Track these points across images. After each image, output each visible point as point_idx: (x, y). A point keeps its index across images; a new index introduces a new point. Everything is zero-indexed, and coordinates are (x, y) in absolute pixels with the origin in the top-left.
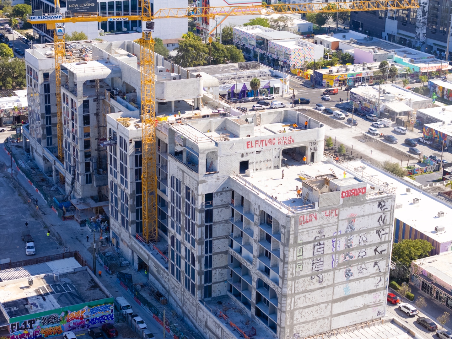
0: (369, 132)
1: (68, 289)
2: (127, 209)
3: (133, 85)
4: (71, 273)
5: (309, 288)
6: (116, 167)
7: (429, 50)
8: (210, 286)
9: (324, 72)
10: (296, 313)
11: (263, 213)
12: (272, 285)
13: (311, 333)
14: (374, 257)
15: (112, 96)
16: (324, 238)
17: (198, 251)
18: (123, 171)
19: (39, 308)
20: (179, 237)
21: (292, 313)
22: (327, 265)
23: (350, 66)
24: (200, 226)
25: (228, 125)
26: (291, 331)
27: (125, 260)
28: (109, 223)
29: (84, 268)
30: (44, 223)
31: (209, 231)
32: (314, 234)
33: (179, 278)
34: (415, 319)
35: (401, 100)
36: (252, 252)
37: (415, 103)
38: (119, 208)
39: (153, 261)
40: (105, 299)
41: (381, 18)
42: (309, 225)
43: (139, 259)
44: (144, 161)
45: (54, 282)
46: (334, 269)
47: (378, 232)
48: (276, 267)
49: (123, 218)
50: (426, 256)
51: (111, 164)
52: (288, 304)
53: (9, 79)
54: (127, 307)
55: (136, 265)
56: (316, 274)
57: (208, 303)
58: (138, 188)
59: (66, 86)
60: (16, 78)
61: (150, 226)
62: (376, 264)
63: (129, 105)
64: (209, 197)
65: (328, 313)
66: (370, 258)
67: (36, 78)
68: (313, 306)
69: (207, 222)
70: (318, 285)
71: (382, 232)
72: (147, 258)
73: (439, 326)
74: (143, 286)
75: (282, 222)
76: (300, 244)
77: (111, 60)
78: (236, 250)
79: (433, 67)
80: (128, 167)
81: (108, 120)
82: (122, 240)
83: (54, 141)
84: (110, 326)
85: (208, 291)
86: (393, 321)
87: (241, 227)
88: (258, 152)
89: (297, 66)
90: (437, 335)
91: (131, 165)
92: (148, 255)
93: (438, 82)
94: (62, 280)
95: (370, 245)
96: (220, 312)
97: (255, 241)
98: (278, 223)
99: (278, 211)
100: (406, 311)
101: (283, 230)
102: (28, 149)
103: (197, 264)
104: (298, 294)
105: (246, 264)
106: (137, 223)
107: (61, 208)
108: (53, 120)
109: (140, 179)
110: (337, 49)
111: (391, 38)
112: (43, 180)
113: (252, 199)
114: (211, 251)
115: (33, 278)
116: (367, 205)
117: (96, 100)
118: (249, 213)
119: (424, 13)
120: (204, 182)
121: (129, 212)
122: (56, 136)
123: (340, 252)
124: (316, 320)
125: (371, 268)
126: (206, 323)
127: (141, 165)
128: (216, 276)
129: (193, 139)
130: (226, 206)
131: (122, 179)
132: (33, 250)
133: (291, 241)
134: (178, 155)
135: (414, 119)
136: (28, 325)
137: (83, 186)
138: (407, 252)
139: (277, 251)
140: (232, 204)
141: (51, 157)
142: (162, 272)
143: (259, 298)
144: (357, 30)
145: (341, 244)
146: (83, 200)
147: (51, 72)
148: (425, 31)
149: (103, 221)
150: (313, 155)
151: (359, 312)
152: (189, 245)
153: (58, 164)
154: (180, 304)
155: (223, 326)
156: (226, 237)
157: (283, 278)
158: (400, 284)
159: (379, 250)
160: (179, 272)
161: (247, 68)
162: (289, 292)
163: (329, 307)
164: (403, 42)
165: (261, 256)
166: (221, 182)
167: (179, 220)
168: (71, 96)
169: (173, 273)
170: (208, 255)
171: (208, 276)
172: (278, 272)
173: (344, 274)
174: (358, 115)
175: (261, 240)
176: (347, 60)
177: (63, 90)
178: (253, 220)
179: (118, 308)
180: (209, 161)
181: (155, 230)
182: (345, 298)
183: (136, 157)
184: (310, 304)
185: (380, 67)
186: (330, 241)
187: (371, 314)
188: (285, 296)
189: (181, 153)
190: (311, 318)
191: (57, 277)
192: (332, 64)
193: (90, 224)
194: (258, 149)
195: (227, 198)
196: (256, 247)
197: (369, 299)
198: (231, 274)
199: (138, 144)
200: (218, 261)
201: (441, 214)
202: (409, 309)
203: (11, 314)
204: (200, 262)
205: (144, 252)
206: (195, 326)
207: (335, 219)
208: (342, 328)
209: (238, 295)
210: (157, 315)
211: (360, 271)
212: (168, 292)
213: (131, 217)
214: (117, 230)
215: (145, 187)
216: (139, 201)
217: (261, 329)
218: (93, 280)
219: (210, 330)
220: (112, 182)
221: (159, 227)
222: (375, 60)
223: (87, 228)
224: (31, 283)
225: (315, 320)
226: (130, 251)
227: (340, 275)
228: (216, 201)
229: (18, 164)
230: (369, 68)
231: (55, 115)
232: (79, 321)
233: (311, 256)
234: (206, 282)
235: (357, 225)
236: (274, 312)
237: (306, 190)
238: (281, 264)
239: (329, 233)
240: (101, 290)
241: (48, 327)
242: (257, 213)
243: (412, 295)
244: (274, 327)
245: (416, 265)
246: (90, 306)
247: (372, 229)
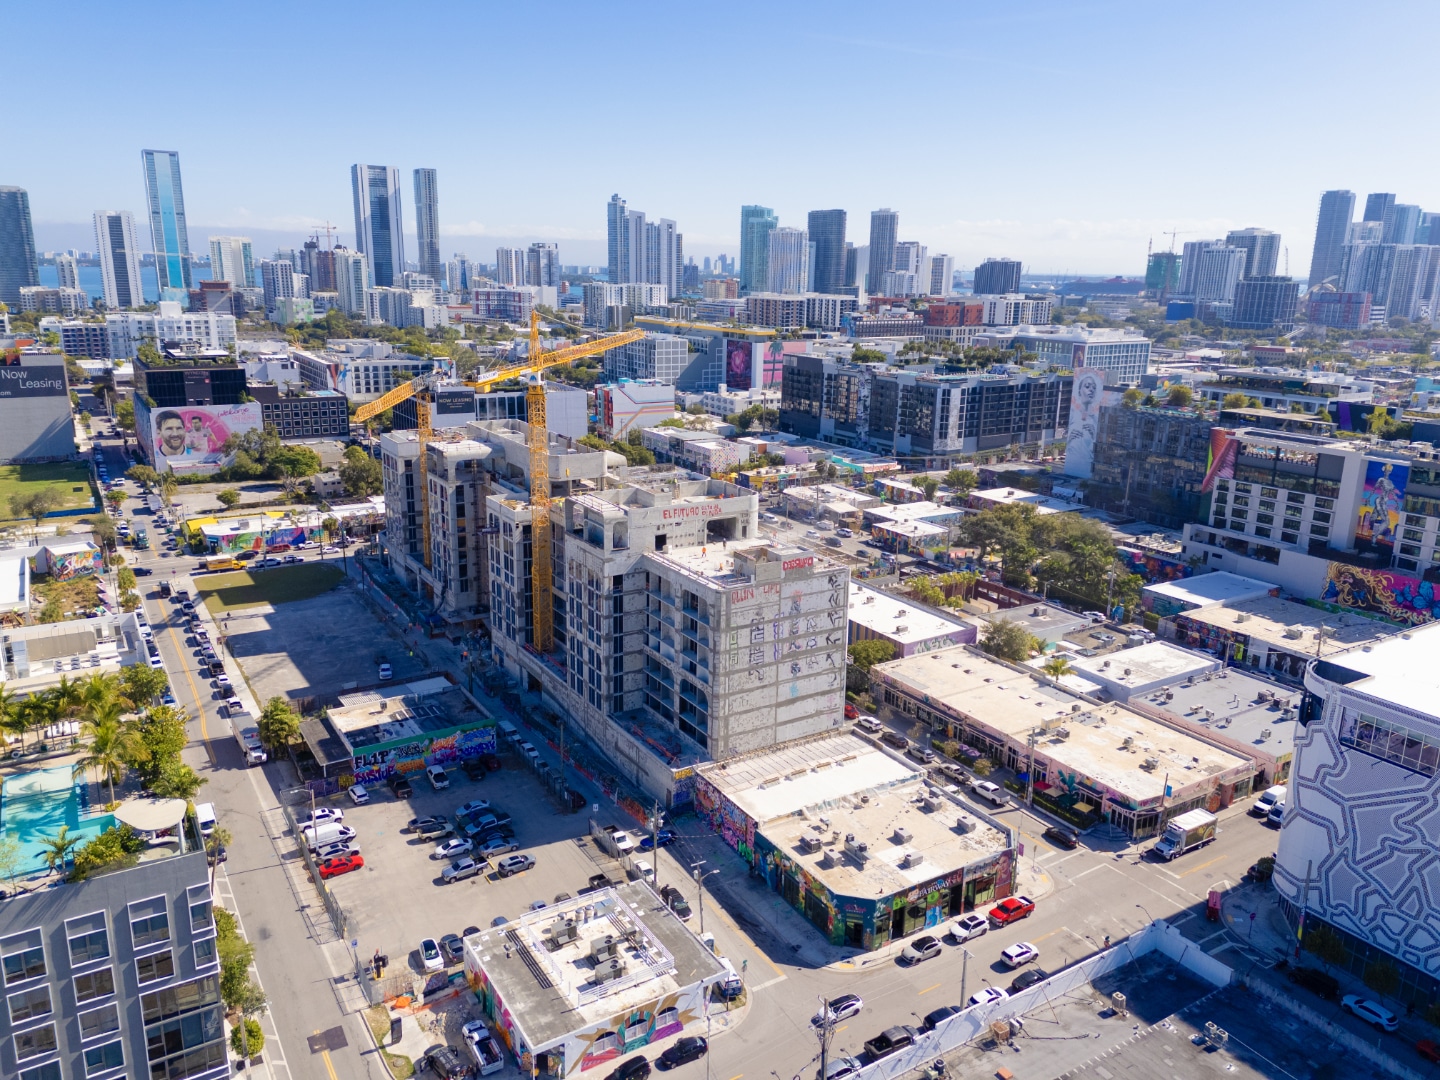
0: (807, 536)
1: (434, 712)
2: (514, 613)
3: (519, 465)
4: (437, 694)
5: (747, 687)
6: (498, 562)
7: (874, 449)
8: (621, 697)
9: (751, 473)
10: (732, 719)
11: (686, 593)
12: (699, 684)
13: (751, 747)
14: (826, 648)
15: (494, 479)
16: (763, 621)
17: (604, 650)
18: (508, 564)
19: (394, 735)
20: (580, 637)
21: (726, 719)
22: (769, 657)
23: (782, 469)
24: (607, 617)
25: (639, 497)
26: (726, 745)
27: (511, 679)
28: (490, 637)
29: (456, 687)
30: (405, 643)
31: (618, 625)
32: (751, 616)
33: (580, 691)
34: (880, 734)
35: (844, 500)
36: (673, 646)
37: (861, 503)
38: (503, 614)
39: (548, 675)
40: (484, 721)
41: (814, 417)
42: (744, 603)
43: (530, 675)
44: (536, 550)
45: (415, 704)
46: (777, 662)
47: (830, 615)
48: (704, 662)
49: (508, 625)
50: (888, 660)
51: (493, 559)
52: (722, 708)
53: (362, 484)
54: (514, 733)
55: (526, 685)
56: (754, 668)
57: (619, 718)
58: (528, 584)
59: (433, 471)
60: (372, 483)
61: (544, 632)
62: (829, 656)
63: (516, 488)
64: (618, 580)
65: (772, 721)
66: (821, 649)
67: (395, 466)
68: (752, 710)
69: (615, 612)
70: (758, 683)
71: (836, 616)
72: (539, 671)
73: (910, 742)
74: (535, 708)
75: (710, 601)
76: (733, 629)
77: (492, 439)
78: (654, 648)
79: (879, 467)
80: (515, 558)
81: (488, 503)
82: (508, 655)
83: (419, 546)
84: (492, 756)
85: (618, 703)
86: (853, 733)
87: (659, 616)
88: (678, 524)
89: (719, 470)
90: (909, 752)
91: (519, 555)
92: (541, 668)
93: (886, 481)
94: (426, 702)
95: (821, 632)
96: (634, 727)
97: (677, 631)
98: (705, 603)
99: (705, 586)
100: (868, 725)
101: (712, 611)
102: (385, 561)
103: (604, 667)
104: (733, 694)
105: (666, 663)
106: (527, 632)
107: (428, 623)
108: (418, 520)
109: (530, 573)
110: (765, 452)
111: (827, 438)
112: (405, 595)
113: (672, 578)
114: (621, 650)
115: (387, 700)
116: (815, 581)
117: (473, 486)
118: (669, 598)
119: (865, 408)
120: (611, 560)
121: (517, 617)
122: (421, 540)
123: (784, 641)
124: (757, 729)
125: (823, 663)
126: (616, 743)
127: (531, 556)
128: (629, 683)
129: (596, 508)
130: (639, 592)
131: (507, 575)
132: (389, 673)
133: (723, 625)
134: (578, 533)
135: (860, 520)
136: (379, 758)
137: (456, 595)
138: (864, 655)
139: (705, 640)
140: (647, 589)
141: (414, 565)
142: (559, 687)
143: (684, 706)
144: (788, 432)
145: (785, 629)
146: (457, 612)
147: (414, 460)
148: (867, 429)
149: (483, 636)
150: (744, 529)
151: (810, 720)
152: (593, 645)
153: (425, 572)
154: (583, 724)
155: (638, 743)
156: (640, 632)
157: (714, 674)
158: (858, 694)
159: (832, 638)
160: (580, 682)
161: (660, 470)
162: (722, 692)
163: (773, 712)
164: (841, 442)
165: (684, 650)
166: (633, 561)
167: (580, 614)
168: (440, 482)
169: (573, 686)
170: (618, 655)
171: (618, 683)
172: (707, 667)
173: (790, 668)
174: (793, 518)
175: (685, 629)
176: (777, 462)
177: (430, 476)
178: (673, 604)
179: (501, 734)
180: (617, 536)
181: (549, 638)
182: (792, 701)
183: (525, 545)
184: (748, 708)
185: (816, 468)
186: (771, 625)
187: (825, 722)
188: (716, 696)
189: (581, 530)
190: (750, 727)
191: (419, 698)
192: (760, 466)
193: (466, 640)
194: (677, 520)
195: (640, 581)
196: (678, 639)
197: (822, 703)
198: (648, 679)
199: (527, 530)
200: (631, 663)
201: (902, 613)
202: (871, 722)
203: (355, 745)
204: (607, 664)
205: (536, 665)
206: (602, 751)
207: (775, 598)
208: (790, 741)
209: (657, 706)
210: (551, 740)
211: (810, 666)
212: (567, 712)
213: (519, 622)
214: (500, 644)
215: (536, 583)
216: (528, 602)
217: (687, 746)
218: (468, 700)
219: (622, 752)
220: (493, 582)
221: (555, 636)
222: (810, 461)
223: (462, 646)
224: (384, 706)
225: (755, 730)
226: (518, 667)
227: (785, 670)
228: (627, 585)
229: (372, 578)
230: (804, 469)
231: (421, 513)
232: (449, 751)
233: (748, 644)
234: (615, 691)
235: (805, 605)
236: (703, 722)
237: (739, 561)
238: (710, 656)
239: (768, 615)
240: (479, 711)
241: (408, 761)
242: (679, 594)
243: (874, 707)
244: (703, 741)
245: (876, 671)
246: (463, 731)
247: (823, 611)
